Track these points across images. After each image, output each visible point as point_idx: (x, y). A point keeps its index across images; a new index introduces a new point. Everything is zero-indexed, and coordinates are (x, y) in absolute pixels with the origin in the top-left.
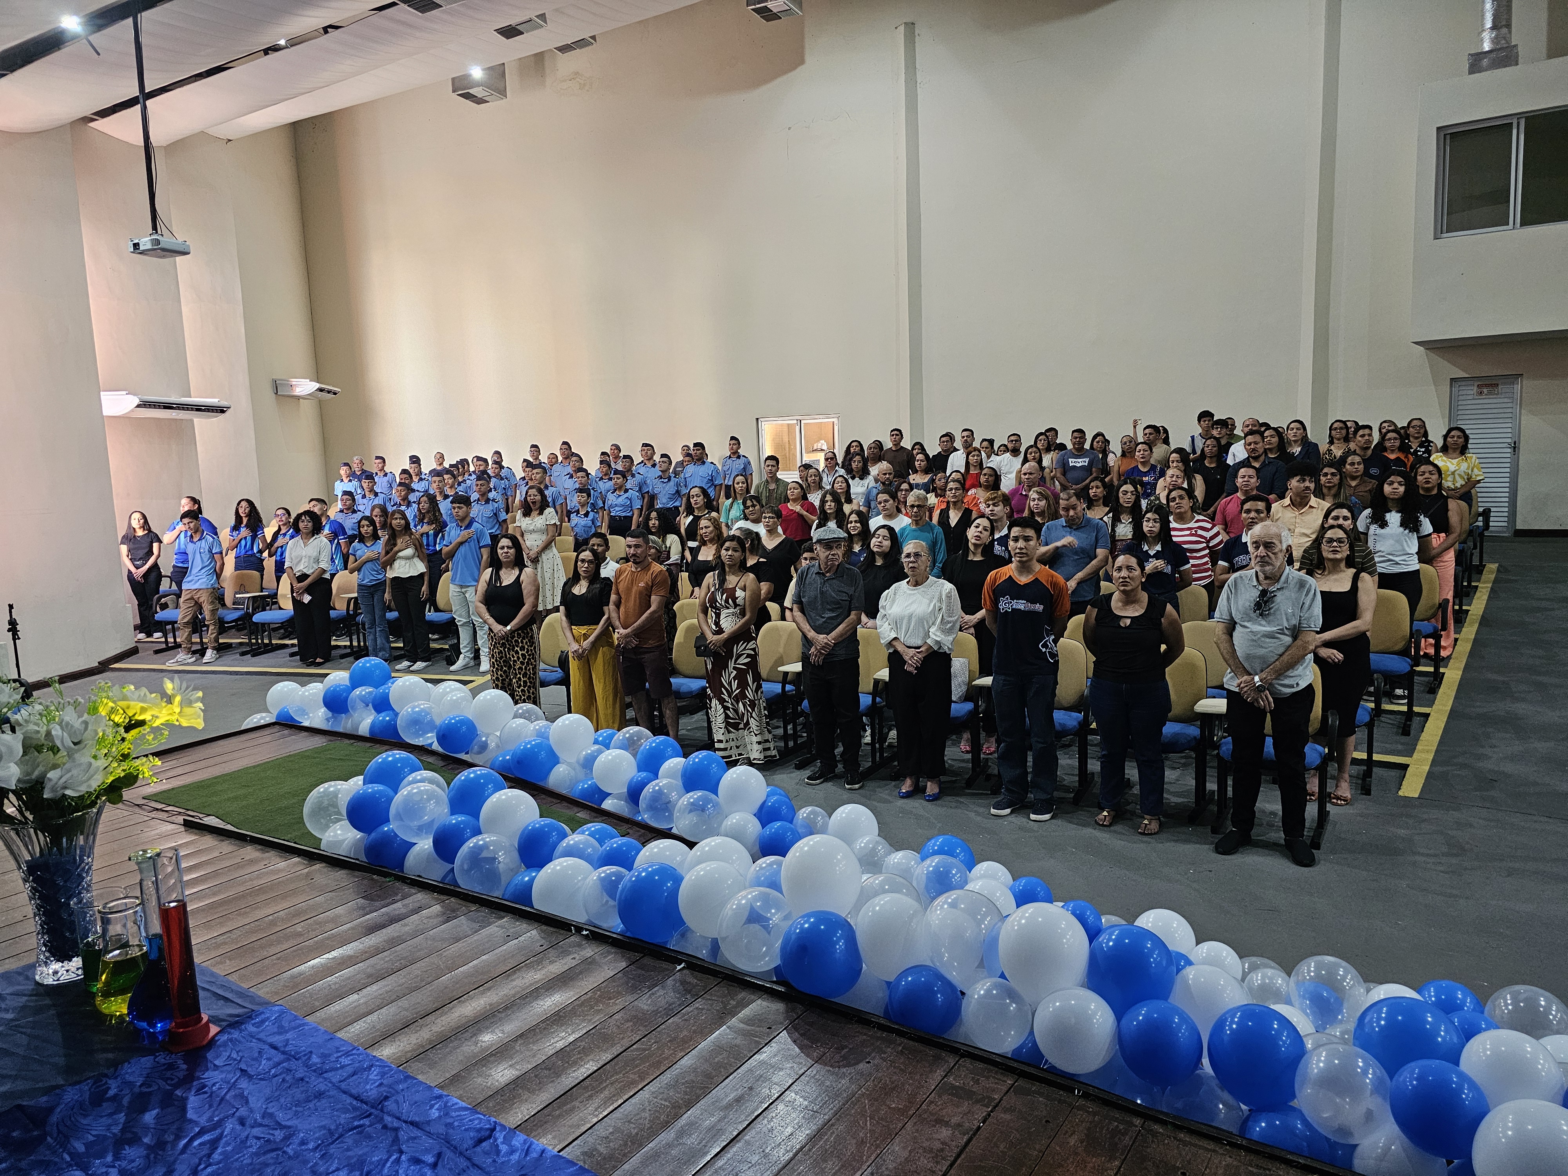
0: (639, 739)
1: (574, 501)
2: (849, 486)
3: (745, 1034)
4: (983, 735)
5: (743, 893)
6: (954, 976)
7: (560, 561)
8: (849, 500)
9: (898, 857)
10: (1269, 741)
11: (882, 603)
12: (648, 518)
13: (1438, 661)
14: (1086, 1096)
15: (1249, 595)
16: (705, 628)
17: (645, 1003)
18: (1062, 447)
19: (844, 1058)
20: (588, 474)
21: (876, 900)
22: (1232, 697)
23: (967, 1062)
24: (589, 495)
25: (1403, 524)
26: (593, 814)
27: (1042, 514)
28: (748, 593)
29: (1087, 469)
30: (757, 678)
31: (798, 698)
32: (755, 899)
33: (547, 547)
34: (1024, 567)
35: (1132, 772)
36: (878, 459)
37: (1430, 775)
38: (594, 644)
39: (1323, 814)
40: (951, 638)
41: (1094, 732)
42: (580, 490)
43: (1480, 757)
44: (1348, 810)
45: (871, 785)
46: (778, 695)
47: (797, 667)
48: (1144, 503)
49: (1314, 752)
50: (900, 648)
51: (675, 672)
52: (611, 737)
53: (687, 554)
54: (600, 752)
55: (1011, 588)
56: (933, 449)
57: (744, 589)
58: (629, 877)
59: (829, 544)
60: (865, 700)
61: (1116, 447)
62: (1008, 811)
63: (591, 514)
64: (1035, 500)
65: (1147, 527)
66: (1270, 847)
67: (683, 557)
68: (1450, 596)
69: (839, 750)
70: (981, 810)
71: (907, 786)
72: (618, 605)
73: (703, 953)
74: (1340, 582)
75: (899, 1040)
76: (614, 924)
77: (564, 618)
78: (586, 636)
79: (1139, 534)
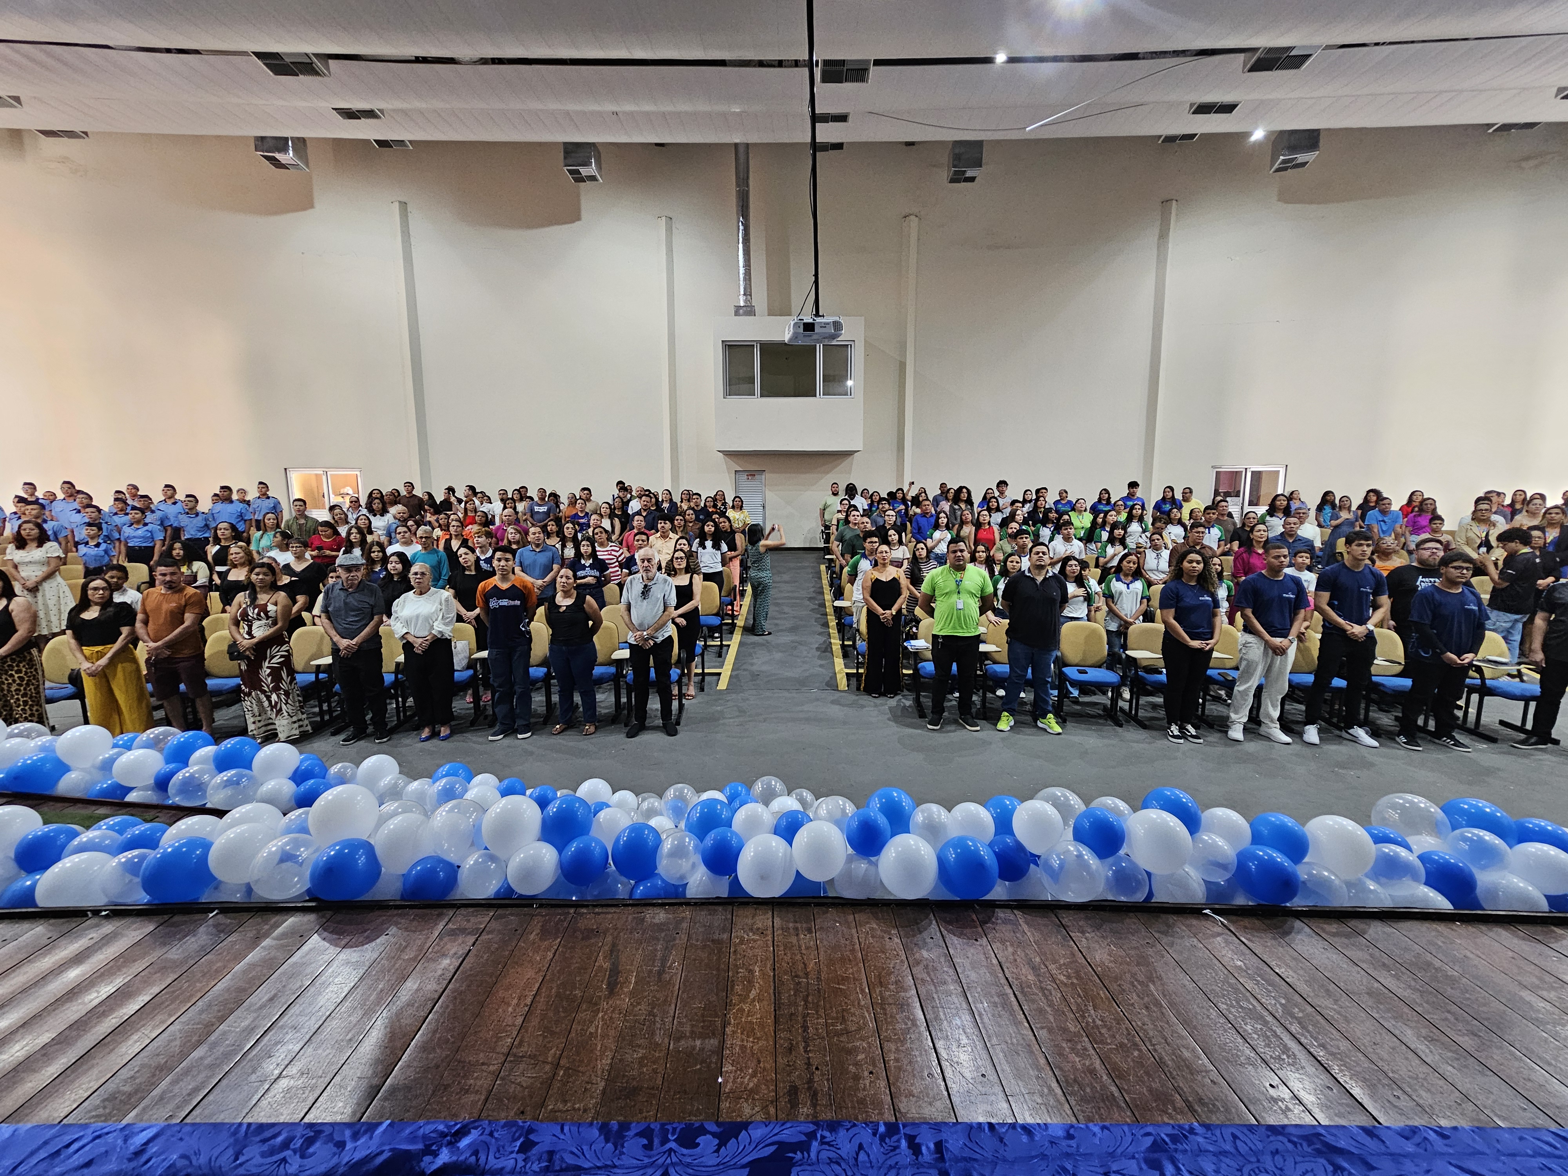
0: (166, 737)
1: (82, 533)
2: (370, 522)
3: (278, 948)
4: (481, 689)
5: (275, 842)
6: (452, 857)
7: (67, 589)
8: (371, 532)
9: (415, 785)
10: (652, 670)
11: (394, 609)
12: (171, 548)
13: (733, 617)
14: (541, 906)
15: (638, 587)
16: (238, 637)
17: (175, 953)
18: (531, 498)
19: (367, 937)
20: (99, 510)
21: (391, 821)
22: (631, 647)
23: (463, 911)
24: (100, 529)
25: (713, 547)
26: (115, 808)
27: (517, 543)
28: (279, 607)
29: (547, 514)
30: (292, 672)
31: (331, 683)
32: (287, 844)
33: (49, 576)
34: (504, 578)
35: (577, 698)
36: (395, 503)
37: (731, 676)
38: (112, 660)
39: (681, 706)
40: (450, 628)
41: (554, 678)
42: (89, 525)
43: (752, 664)
44: (694, 701)
45: (395, 736)
46: (312, 683)
47: (328, 660)
48: (580, 536)
49: (675, 673)
50: (411, 639)
51: (208, 675)
52: (133, 740)
53: (215, 577)
54: (120, 754)
55: (496, 592)
56: (439, 498)
57: (276, 604)
58: (152, 855)
59: (349, 569)
60: (389, 678)
61: (564, 500)
62: (501, 736)
63: (103, 546)
64: (511, 533)
65: (583, 550)
66: (655, 728)
67: (211, 580)
68: (737, 583)
69: (369, 717)
70: (480, 740)
71: (426, 733)
72: (146, 622)
73: (238, 897)
74: (683, 580)
75: (411, 911)
76: (142, 897)
77: (73, 641)
78: (101, 655)
79: (579, 555)
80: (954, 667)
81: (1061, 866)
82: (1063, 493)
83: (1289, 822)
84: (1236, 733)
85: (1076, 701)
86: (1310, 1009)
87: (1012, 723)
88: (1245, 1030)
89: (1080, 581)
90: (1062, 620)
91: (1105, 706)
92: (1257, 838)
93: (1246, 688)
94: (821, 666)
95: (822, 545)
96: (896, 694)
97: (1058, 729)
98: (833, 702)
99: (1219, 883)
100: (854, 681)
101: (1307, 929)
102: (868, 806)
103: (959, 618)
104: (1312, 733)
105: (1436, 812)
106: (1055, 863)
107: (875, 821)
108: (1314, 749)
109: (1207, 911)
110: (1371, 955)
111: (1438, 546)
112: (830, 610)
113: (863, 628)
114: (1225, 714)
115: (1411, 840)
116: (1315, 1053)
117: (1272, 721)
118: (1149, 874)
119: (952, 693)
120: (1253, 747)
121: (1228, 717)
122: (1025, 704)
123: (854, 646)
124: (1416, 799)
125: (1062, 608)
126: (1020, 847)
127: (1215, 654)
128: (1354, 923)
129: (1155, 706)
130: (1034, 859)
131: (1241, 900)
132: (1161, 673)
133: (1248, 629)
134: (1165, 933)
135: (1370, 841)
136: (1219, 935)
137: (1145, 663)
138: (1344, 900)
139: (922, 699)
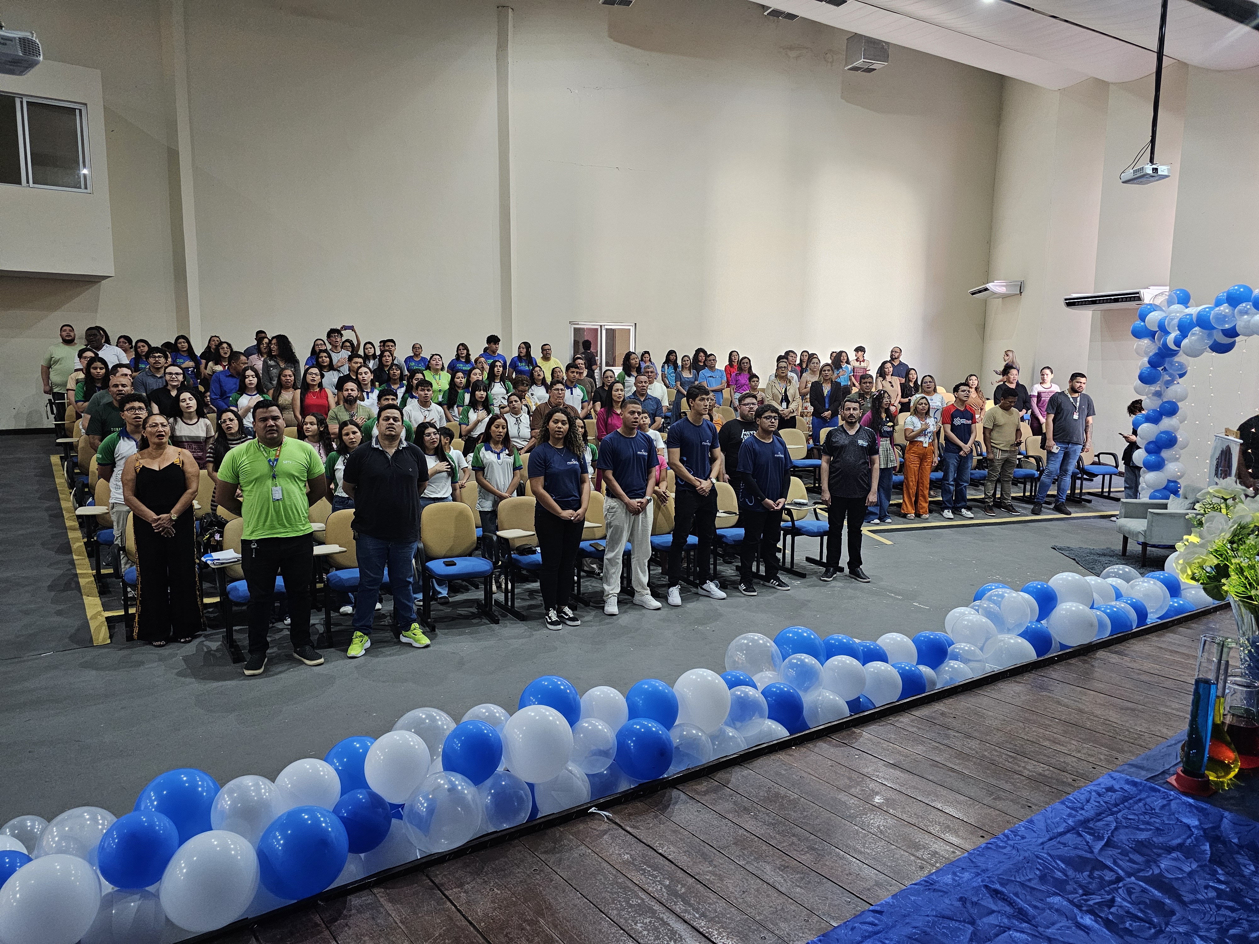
80: (280, 581)
81: (431, 810)
82: (416, 348)
83: (660, 685)
84: (612, 607)
85: (445, 602)
86: (691, 881)
87: (368, 644)
88: (636, 931)
89: (441, 454)
90: (421, 502)
91: (477, 601)
92: (633, 713)
93: (614, 555)
94: (59, 613)
95: (50, 423)
96: (195, 637)
97: (426, 641)
98: (86, 665)
99: (602, 773)
100: (121, 629)
101: (683, 796)
102: (137, 808)
103: (277, 512)
104: (675, 595)
105: (771, 646)
106: (422, 806)
107: (152, 826)
108: (679, 609)
109: (593, 810)
110: (735, 803)
111: (754, 401)
112: (70, 523)
113: (131, 543)
114: (599, 589)
115: (756, 679)
116: (698, 926)
117: (643, 588)
118: (531, 786)
119: (282, 620)
120: (628, 618)
121: (603, 591)
122: (384, 616)
123: (117, 574)
124: (756, 636)
125: (421, 488)
126: (376, 800)
127: (587, 524)
128: (721, 775)
129: (532, 593)
130: (396, 810)
131: (625, 786)
132: (534, 552)
133: (611, 493)
134: (552, 851)
135: (726, 686)
136: (605, 832)
137: (518, 544)
138: (709, 756)
139: (236, 636)
